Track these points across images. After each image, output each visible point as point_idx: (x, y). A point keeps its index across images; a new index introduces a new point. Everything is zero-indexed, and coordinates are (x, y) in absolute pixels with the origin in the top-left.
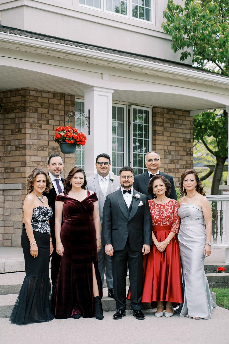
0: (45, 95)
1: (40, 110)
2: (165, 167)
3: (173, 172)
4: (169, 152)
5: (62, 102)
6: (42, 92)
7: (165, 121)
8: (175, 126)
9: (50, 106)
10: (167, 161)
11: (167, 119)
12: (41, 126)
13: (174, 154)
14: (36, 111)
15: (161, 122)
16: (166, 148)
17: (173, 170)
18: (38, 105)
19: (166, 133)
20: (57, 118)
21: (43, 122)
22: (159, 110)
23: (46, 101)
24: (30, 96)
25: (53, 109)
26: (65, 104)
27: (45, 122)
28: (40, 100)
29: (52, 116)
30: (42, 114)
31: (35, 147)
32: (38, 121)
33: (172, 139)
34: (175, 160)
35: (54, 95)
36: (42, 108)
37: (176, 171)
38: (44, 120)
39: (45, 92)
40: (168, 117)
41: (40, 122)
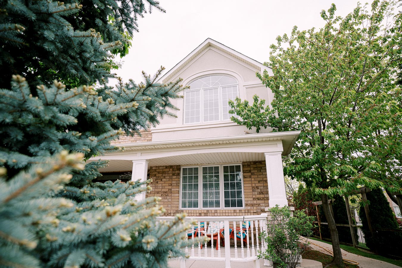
0: (160, 168)
1: (157, 175)
2: (254, 197)
3: (262, 200)
4: (257, 188)
5: (171, 170)
6: (159, 167)
7: (252, 169)
8: (262, 171)
9: (163, 173)
10: (256, 193)
11: (254, 168)
12: (157, 183)
13: (262, 188)
14: (155, 175)
15: (247, 170)
16: (254, 185)
17: (262, 198)
18: (156, 173)
19: (252, 176)
20: (168, 177)
21: (159, 180)
22: (246, 164)
23: (162, 170)
24: (152, 169)
25: (165, 173)
26: (173, 170)
27: (160, 180)
28: (157, 171)
29: (164, 177)
30: (159, 177)
31: (154, 192)
32: (156, 180)
33: (259, 179)
34: (264, 192)
35: (166, 167)
36: (159, 174)
37: (265, 199)
38: (160, 179)
39: (161, 166)
40: (256, 166)
41: (157, 180)
